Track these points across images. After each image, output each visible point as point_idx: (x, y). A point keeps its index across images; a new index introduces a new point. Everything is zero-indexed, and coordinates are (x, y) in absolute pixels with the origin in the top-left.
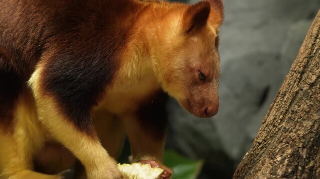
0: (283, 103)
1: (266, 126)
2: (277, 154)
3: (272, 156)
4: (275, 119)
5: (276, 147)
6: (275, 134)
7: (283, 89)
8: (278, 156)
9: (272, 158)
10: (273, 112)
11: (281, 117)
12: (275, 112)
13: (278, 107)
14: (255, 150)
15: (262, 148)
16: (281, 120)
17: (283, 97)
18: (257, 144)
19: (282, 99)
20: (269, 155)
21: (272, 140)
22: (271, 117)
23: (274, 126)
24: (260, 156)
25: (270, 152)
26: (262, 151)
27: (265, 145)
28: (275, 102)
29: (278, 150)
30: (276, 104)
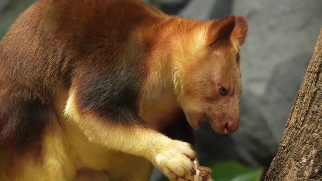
0: (303, 105)
1: (289, 129)
2: (302, 156)
3: (298, 159)
4: (297, 121)
5: (301, 149)
6: (298, 136)
7: (302, 91)
8: (303, 158)
9: (298, 161)
10: (295, 115)
11: (302, 118)
12: (296, 115)
13: (298, 109)
14: (281, 154)
15: (287, 152)
16: (303, 122)
17: (302, 99)
18: (283, 148)
19: (301, 101)
20: (295, 157)
21: (296, 142)
22: (293, 120)
23: (296, 128)
24: (287, 160)
25: (295, 155)
26: (288, 155)
27: (290, 148)
28: (295, 105)
29: (302, 152)
30: (296, 106)
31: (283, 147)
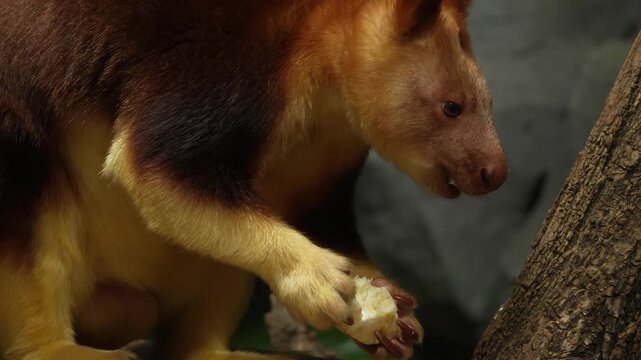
0: (574, 207)
1: (540, 252)
2: (562, 310)
3: (553, 314)
4: (557, 238)
5: (560, 295)
6: (558, 268)
7: (573, 179)
8: (563, 314)
9: (551, 318)
10: (555, 224)
11: (570, 234)
12: (557, 225)
13: (563, 215)
14: (518, 301)
15: (532, 297)
16: (570, 241)
17: (574, 195)
18: (523, 290)
19: (571, 199)
20: (546, 310)
21: (551, 280)
22: (550, 236)
23: (555, 253)
24: (529, 314)
25: (547, 305)
26: (532, 304)
27: (538, 290)
28: (557, 205)
29: (563, 302)
30: (560, 208)
31: (524, 287)
